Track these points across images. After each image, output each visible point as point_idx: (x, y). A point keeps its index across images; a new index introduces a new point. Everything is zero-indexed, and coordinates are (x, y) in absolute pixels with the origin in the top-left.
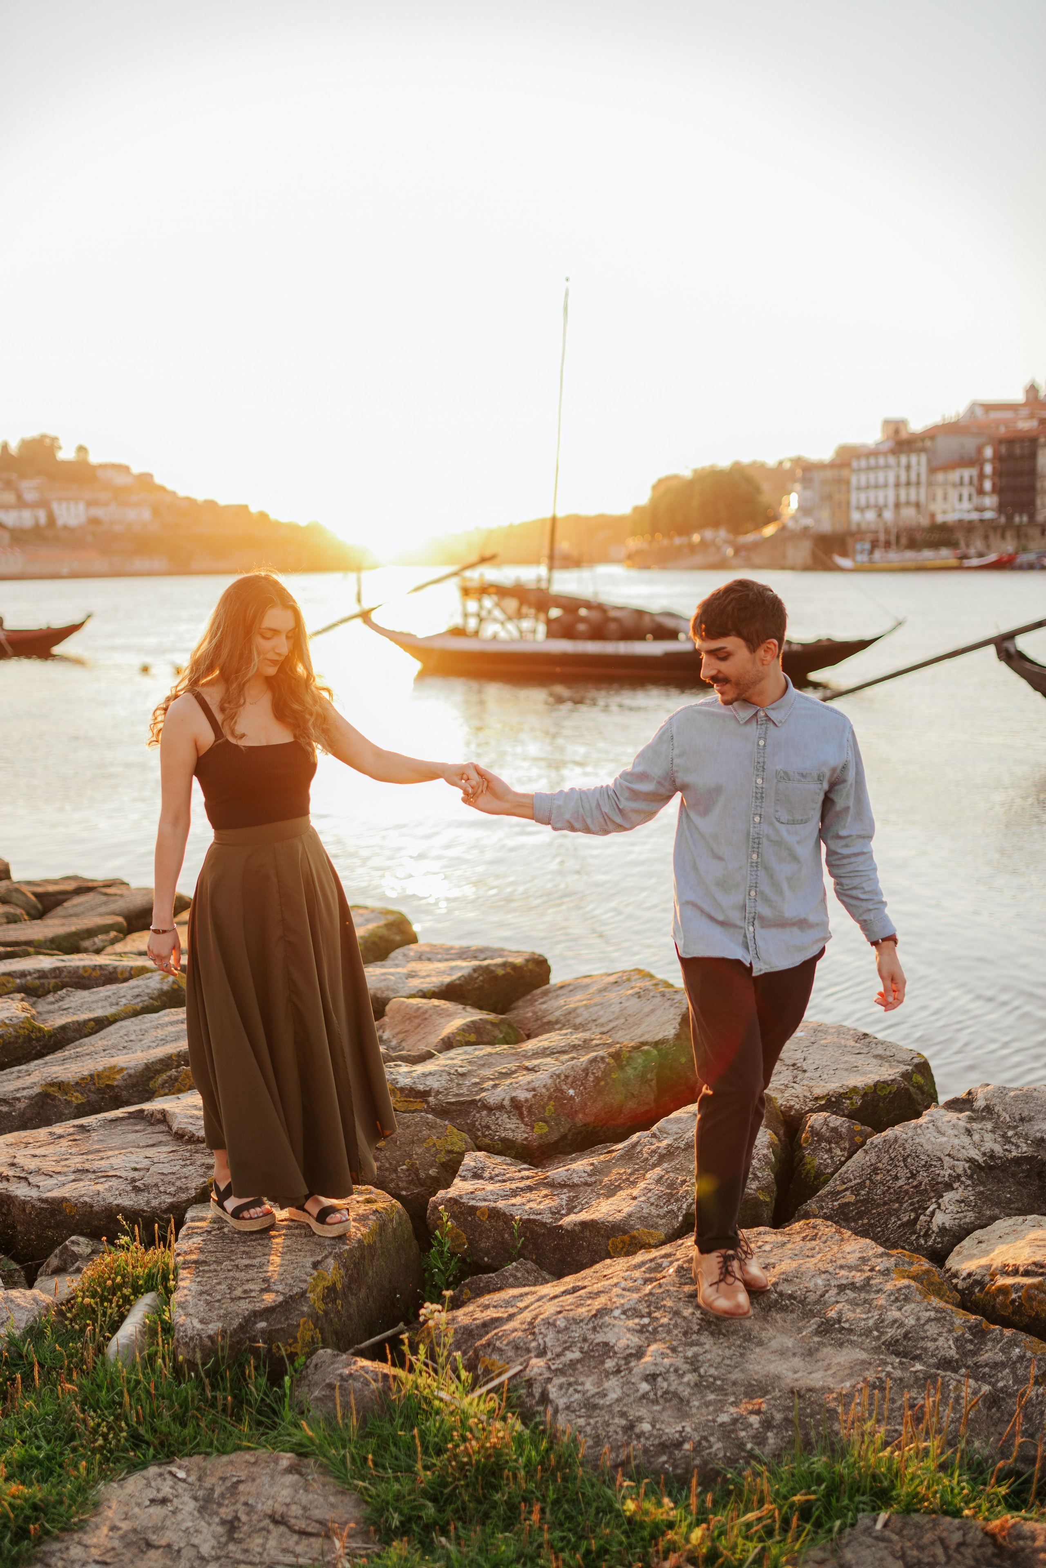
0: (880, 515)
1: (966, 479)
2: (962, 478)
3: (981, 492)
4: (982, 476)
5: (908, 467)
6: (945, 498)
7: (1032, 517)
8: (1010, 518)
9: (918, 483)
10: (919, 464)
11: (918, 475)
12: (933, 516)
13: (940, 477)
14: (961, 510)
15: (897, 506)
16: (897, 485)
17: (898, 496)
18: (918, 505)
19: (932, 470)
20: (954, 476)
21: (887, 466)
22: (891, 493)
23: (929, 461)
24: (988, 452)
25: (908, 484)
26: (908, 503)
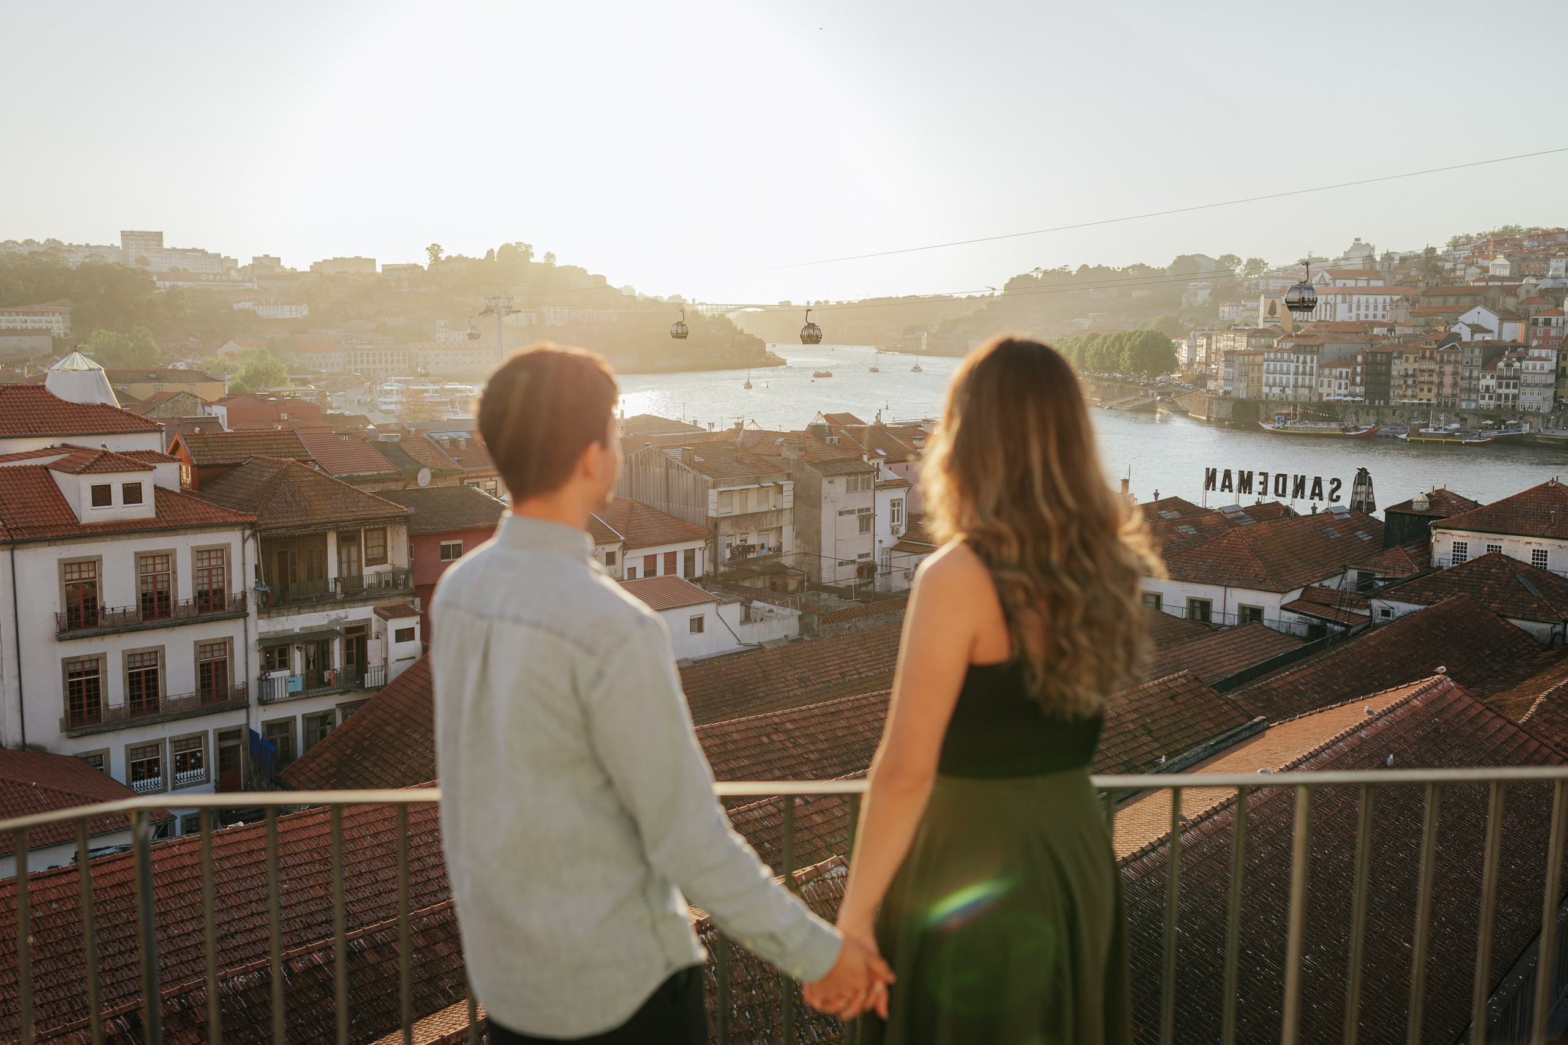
0: (1283, 391)
1: (1344, 375)
2: (1341, 373)
3: (1354, 383)
4: (1355, 373)
5: (1305, 362)
6: (1329, 386)
7: (1387, 403)
8: (1372, 402)
9: (1311, 374)
10: (1312, 362)
11: (1312, 368)
12: (1321, 395)
13: (1327, 371)
14: (1339, 395)
15: (1296, 386)
16: (1296, 373)
17: (1296, 380)
18: (1310, 387)
19: (1321, 366)
20: (1336, 372)
21: (1289, 361)
22: (1292, 377)
23: (1319, 361)
24: (1360, 359)
25: (1304, 373)
26: (1303, 386)
